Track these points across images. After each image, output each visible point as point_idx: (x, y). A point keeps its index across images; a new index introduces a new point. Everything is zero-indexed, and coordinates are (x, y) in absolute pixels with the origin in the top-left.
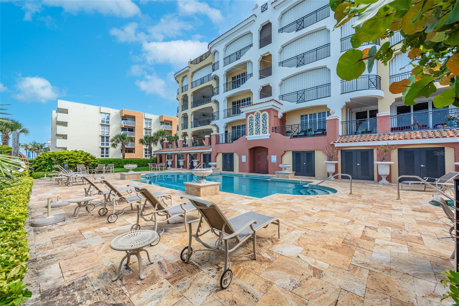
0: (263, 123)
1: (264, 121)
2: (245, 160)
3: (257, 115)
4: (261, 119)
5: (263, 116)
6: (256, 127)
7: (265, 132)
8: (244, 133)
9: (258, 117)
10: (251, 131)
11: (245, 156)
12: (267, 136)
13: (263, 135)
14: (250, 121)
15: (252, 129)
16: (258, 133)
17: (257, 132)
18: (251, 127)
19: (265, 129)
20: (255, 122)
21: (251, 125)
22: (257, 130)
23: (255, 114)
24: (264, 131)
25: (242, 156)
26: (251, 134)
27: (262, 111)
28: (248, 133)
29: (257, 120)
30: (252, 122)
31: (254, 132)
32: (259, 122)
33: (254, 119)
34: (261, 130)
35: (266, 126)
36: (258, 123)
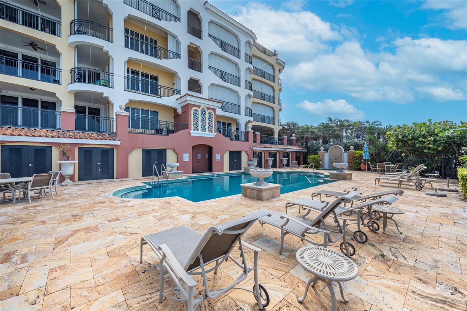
0: (209, 121)
1: (210, 120)
2: (188, 159)
3: (202, 110)
4: (207, 116)
5: (209, 114)
6: (202, 124)
7: (211, 131)
8: (186, 126)
9: (204, 113)
10: (195, 126)
11: (188, 154)
12: (213, 134)
13: (209, 133)
14: (195, 114)
15: (196, 124)
16: (204, 130)
17: (202, 129)
18: (196, 121)
19: (211, 128)
20: (200, 118)
21: (195, 118)
22: (202, 126)
23: (201, 108)
24: (209, 129)
25: (184, 154)
26: (196, 130)
27: (208, 108)
28: (192, 127)
29: (202, 116)
30: (197, 116)
31: (199, 128)
32: (205, 119)
33: (200, 114)
34: (207, 127)
35: (212, 125)
36: (203, 120)
